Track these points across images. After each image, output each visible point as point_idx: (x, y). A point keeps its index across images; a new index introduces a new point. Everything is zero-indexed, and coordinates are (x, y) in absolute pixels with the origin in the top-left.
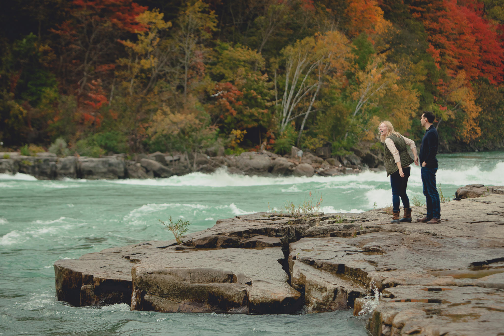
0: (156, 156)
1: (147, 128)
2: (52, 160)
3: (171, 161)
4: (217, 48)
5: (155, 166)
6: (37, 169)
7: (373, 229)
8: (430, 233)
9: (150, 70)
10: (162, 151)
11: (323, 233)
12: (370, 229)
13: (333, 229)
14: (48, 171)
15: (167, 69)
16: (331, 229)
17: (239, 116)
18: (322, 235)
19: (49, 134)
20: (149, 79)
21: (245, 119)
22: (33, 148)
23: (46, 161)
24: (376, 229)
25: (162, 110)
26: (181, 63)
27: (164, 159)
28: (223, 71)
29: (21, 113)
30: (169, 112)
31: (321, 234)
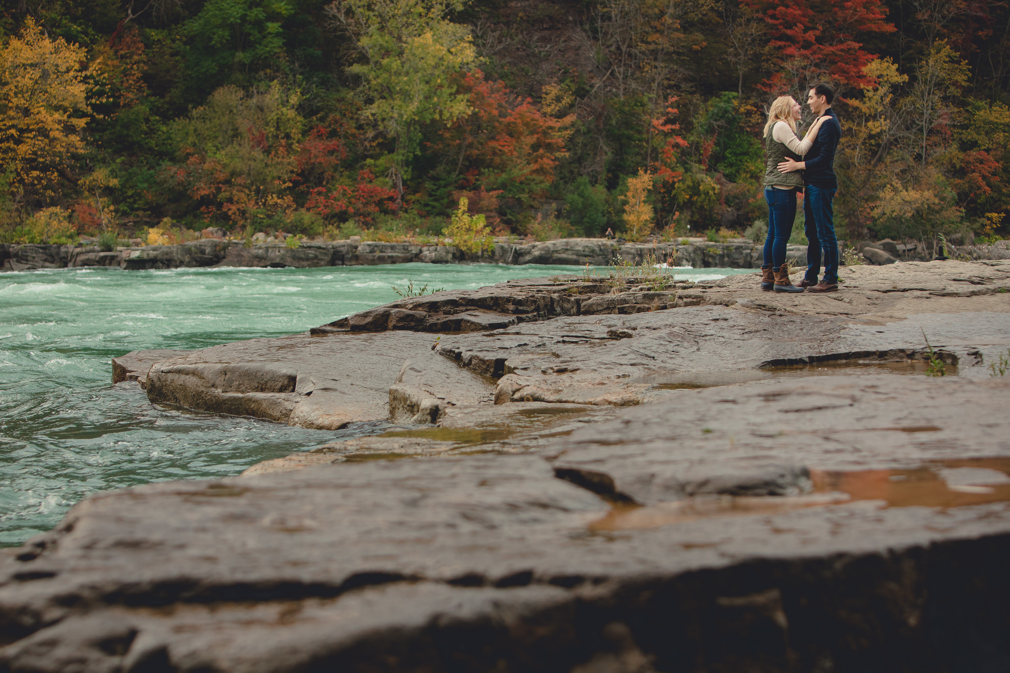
0: (884, 245)
1: (872, 209)
2: (747, 248)
3: (904, 251)
4: (969, 108)
5: (881, 256)
6: (726, 259)
7: (689, 300)
8: (764, 306)
9: (879, 134)
10: (893, 239)
11: (608, 308)
12: (685, 300)
13: (625, 300)
14: (741, 261)
15: (900, 134)
16: (622, 300)
17: (995, 195)
18: (606, 312)
19: (750, 215)
20: (878, 145)
21: (1004, 198)
22: (724, 232)
23: (738, 248)
24: (694, 300)
25: (891, 185)
26: (918, 125)
27: (895, 248)
28: (975, 136)
29: (714, 189)
30: (901, 188)
31: (605, 309)
